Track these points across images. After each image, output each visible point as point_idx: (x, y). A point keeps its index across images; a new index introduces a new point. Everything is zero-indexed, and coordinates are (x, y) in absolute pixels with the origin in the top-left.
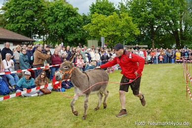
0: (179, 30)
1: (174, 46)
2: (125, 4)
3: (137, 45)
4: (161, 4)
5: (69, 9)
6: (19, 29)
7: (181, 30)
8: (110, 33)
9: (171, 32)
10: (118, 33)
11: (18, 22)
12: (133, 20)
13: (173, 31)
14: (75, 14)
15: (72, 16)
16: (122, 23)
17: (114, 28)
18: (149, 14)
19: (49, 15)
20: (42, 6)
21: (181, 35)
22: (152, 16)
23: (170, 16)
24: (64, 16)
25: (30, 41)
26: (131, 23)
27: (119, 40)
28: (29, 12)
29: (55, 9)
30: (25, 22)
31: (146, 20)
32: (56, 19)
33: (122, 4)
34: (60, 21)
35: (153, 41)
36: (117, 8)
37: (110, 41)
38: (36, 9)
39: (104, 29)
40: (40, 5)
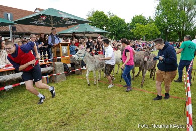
2: (152, 18)
4: (172, 19)
15: (122, 24)
20: (108, 19)
23: (178, 24)
28: (102, 23)
29: (114, 20)
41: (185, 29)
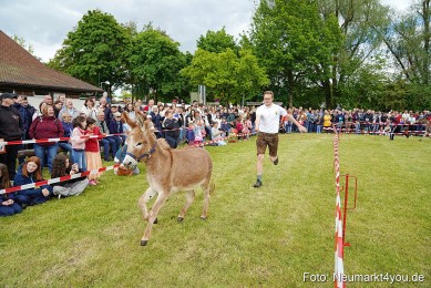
0: (331, 81)
1: (323, 105)
4: (302, 37)
5: (164, 43)
6: (87, 72)
7: (334, 80)
8: (221, 81)
9: (319, 83)
10: (233, 82)
11: (85, 63)
12: (259, 62)
13: (322, 83)
14: (173, 51)
15: (168, 54)
16: (240, 65)
17: (228, 73)
18: (285, 53)
19: (134, 53)
20: (123, 38)
21: (334, 89)
22: (290, 56)
23: (317, 57)
24: (156, 54)
25: (94, 92)
26: (256, 66)
27: (237, 94)
28: (101, 47)
29: (144, 43)
30: (96, 63)
31: (280, 62)
32: (145, 58)
33: (245, 37)
34: (150, 63)
35: (291, 97)
36: (237, 44)
37: (222, 94)
38: (113, 42)
39: (212, 75)
40: (119, 36)
41: (338, 75)
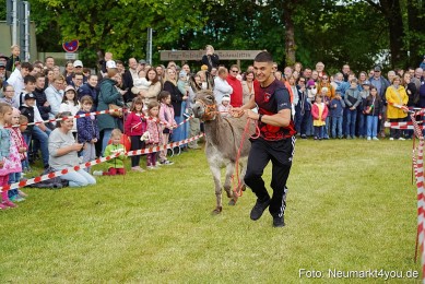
1: (381, 59)
3: (210, 50)
27: (130, 26)
35: (291, 33)
37: (84, 27)
